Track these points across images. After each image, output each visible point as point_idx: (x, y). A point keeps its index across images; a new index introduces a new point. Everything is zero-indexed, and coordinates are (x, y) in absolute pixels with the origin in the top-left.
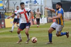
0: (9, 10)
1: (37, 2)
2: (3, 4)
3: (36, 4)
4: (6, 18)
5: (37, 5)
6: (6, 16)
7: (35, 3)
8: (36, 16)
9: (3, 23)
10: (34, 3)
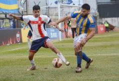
0: (27, 15)
1: (72, 2)
2: (18, 5)
3: (71, 5)
4: (22, 27)
5: (72, 7)
6: (23, 24)
7: (69, 4)
8: (70, 24)
9: (18, 35)
10: (67, 4)
